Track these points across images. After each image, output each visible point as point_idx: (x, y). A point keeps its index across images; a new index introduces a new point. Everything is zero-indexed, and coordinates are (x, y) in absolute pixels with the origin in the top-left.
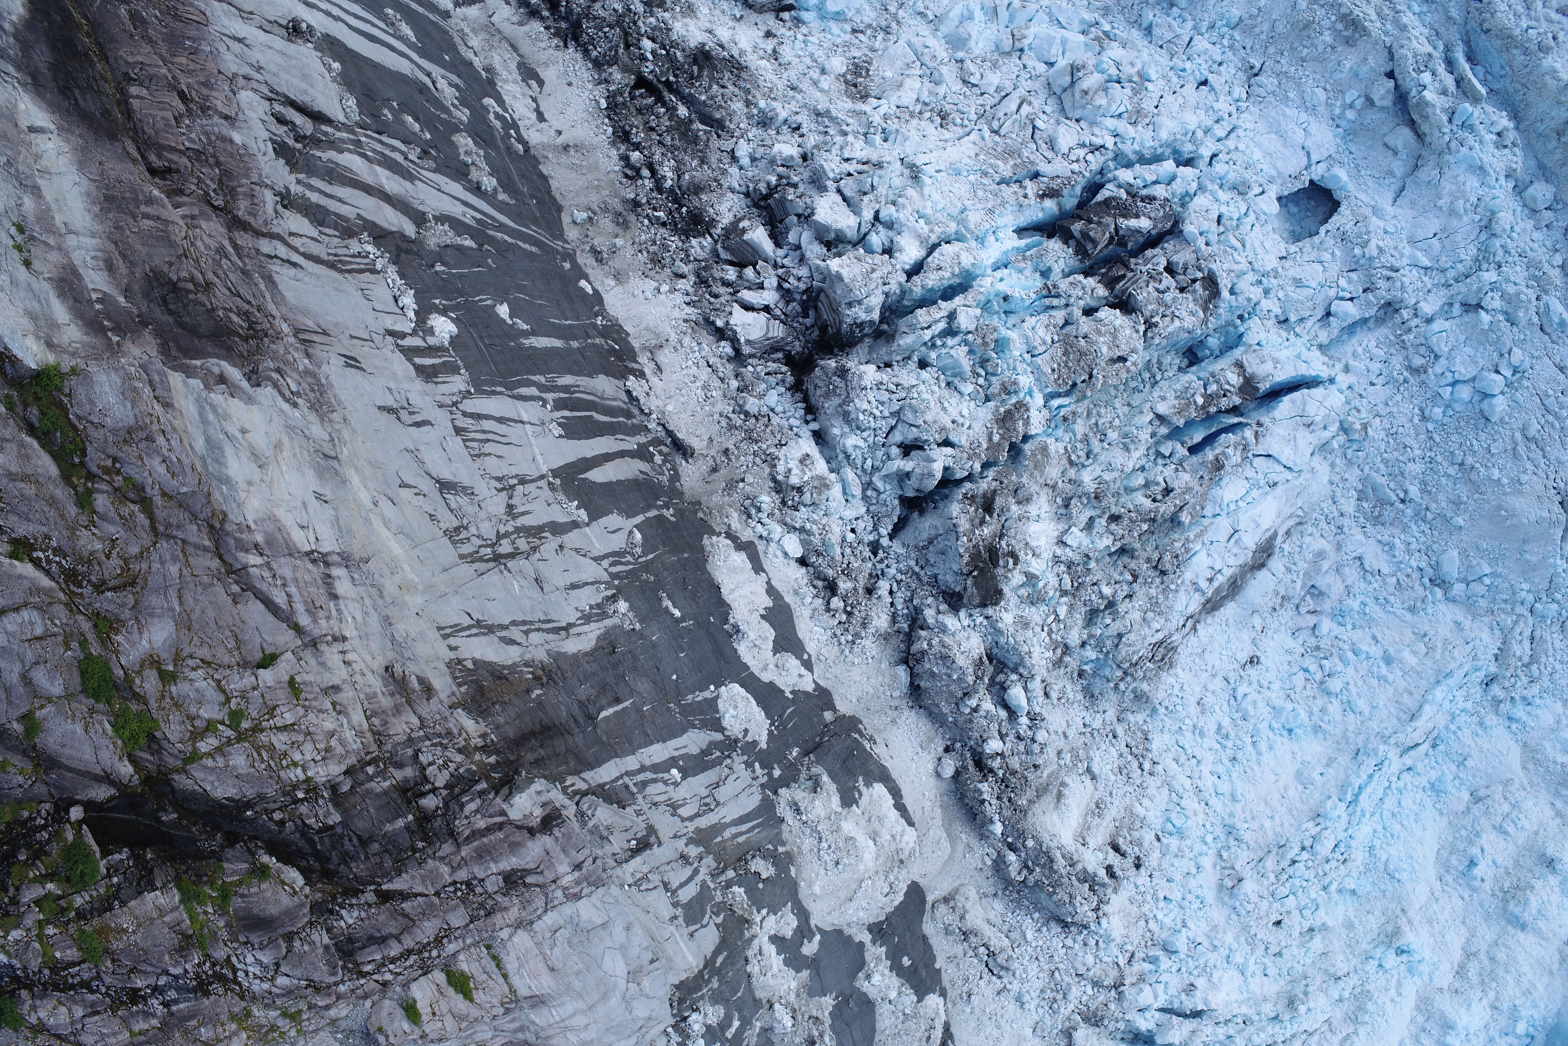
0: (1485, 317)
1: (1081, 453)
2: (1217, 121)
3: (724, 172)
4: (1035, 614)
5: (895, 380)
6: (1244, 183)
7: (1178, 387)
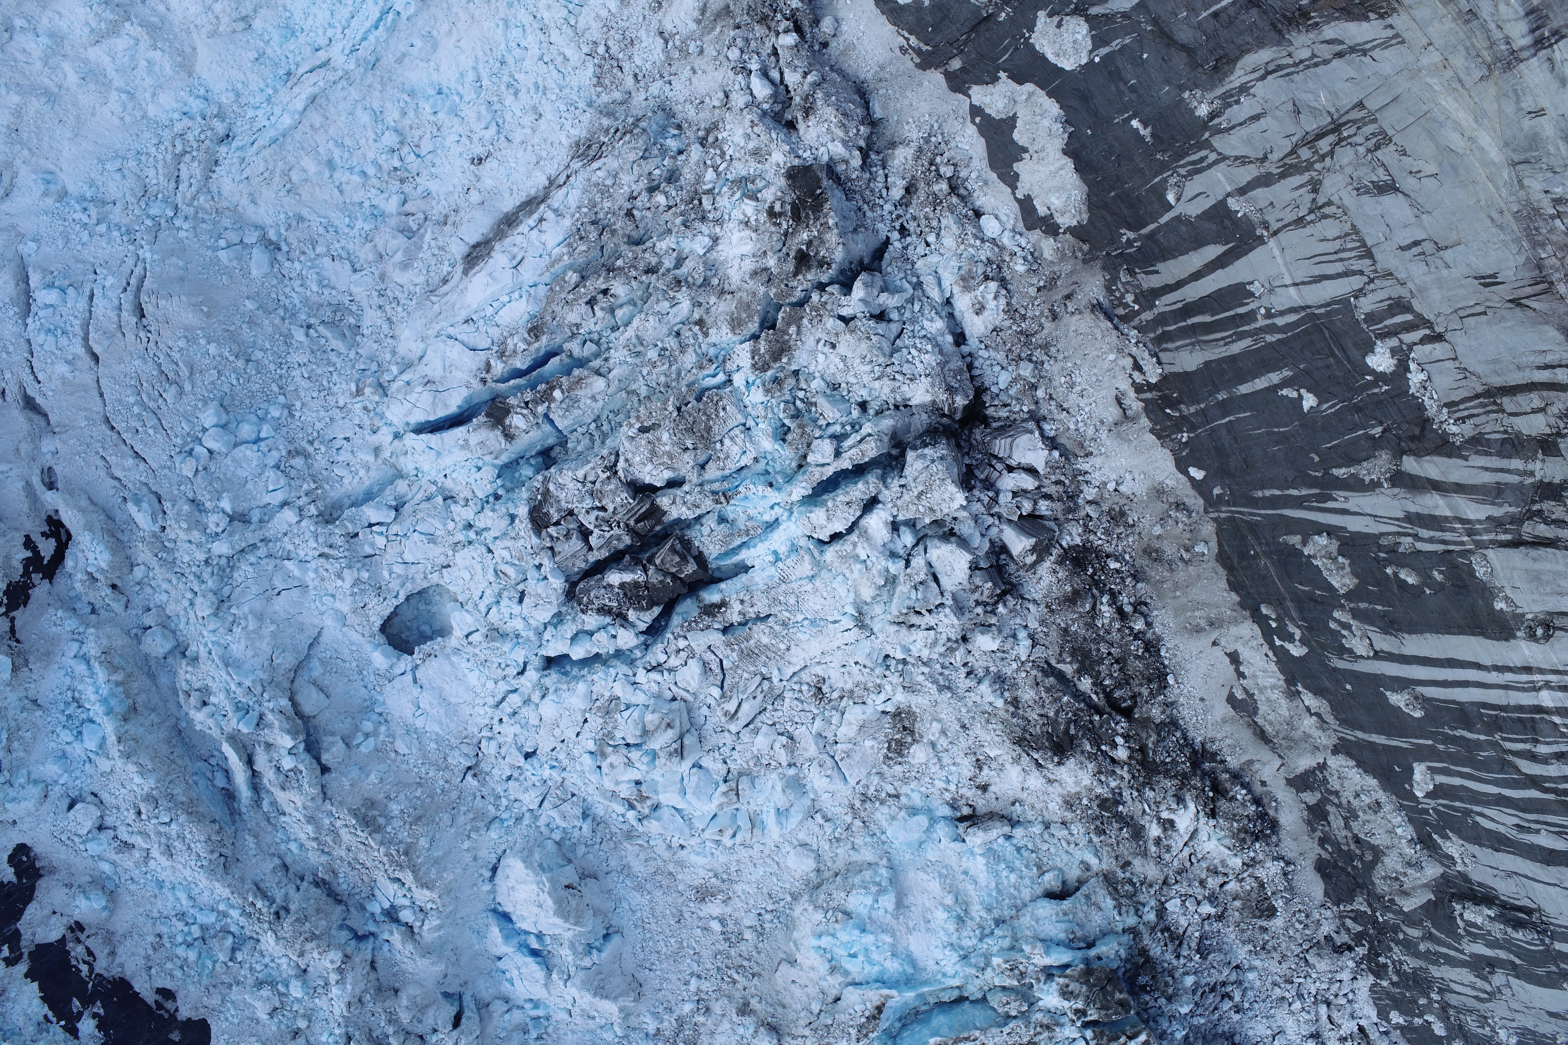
0: (226, 504)
1: (688, 334)
2: (515, 713)
3: (1042, 622)
4: (739, 169)
5: (897, 384)
6: (493, 640)
7: (577, 412)
